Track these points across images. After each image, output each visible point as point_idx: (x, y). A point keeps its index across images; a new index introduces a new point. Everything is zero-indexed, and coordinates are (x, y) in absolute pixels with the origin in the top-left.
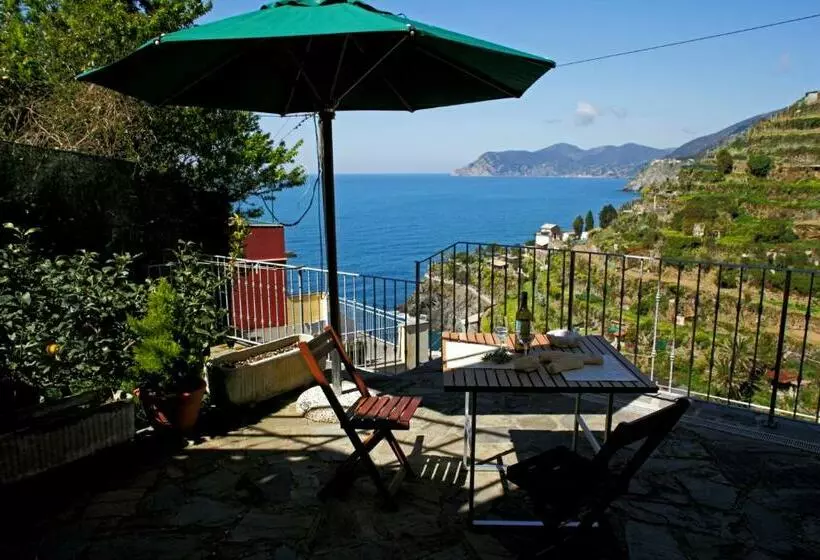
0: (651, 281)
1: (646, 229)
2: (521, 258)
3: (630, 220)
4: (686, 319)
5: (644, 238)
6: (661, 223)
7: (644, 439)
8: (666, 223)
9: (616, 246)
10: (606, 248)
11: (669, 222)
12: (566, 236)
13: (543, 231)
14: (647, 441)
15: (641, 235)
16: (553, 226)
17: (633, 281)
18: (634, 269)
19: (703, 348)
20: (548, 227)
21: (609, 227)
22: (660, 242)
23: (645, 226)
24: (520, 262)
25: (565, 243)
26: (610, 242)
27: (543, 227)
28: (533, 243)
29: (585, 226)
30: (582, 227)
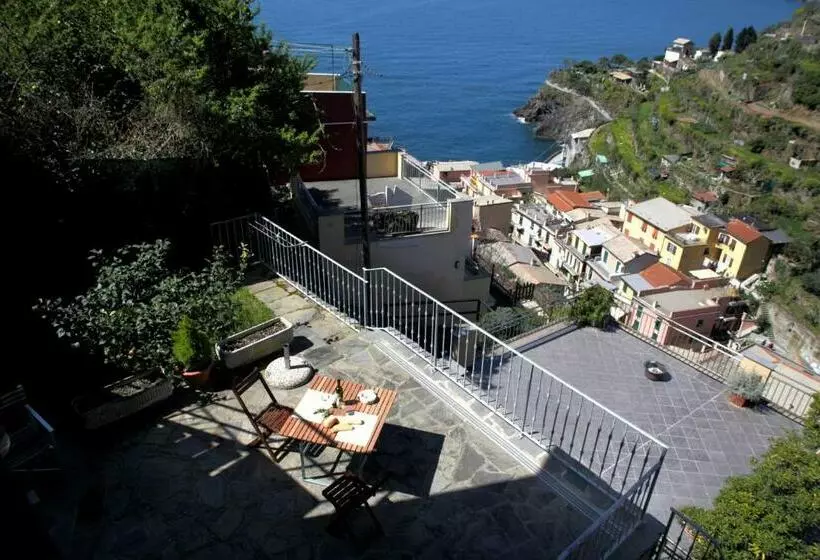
0: (774, 118)
1: (785, 59)
2: (646, 73)
3: (769, 47)
4: (803, 164)
5: (781, 69)
6: (805, 52)
7: (412, 497)
8: (810, 54)
9: (745, 75)
10: (734, 76)
11: (814, 53)
12: (699, 54)
13: (675, 46)
14: (413, 500)
15: (777, 65)
16: (687, 41)
17: (755, 117)
18: (760, 102)
19: (813, 195)
20: (682, 41)
21: (744, 52)
22: (796, 76)
23: (785, 56)
24: (645, 78)
25: (695, 62)
26: (740, 70)
27: (676, 41)
28: (661, 58)
29: (722, 44)
30: (718, 46)
